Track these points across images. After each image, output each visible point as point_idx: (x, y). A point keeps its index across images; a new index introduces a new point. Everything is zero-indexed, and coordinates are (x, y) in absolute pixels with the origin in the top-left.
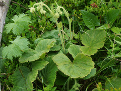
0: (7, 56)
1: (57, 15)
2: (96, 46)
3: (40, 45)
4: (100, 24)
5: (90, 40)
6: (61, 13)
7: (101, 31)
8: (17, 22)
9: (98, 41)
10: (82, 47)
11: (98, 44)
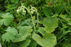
0: (5, 40)
1: (32, 12)
2: (52, 26)
3: (22, 30)
4: (53, 14)
5: (48, 24)
6: (34, 11)
7: (54, 17)
8: (6, 18)
9: (53, 24)
10: (44, 28)
11: (53, 25)
